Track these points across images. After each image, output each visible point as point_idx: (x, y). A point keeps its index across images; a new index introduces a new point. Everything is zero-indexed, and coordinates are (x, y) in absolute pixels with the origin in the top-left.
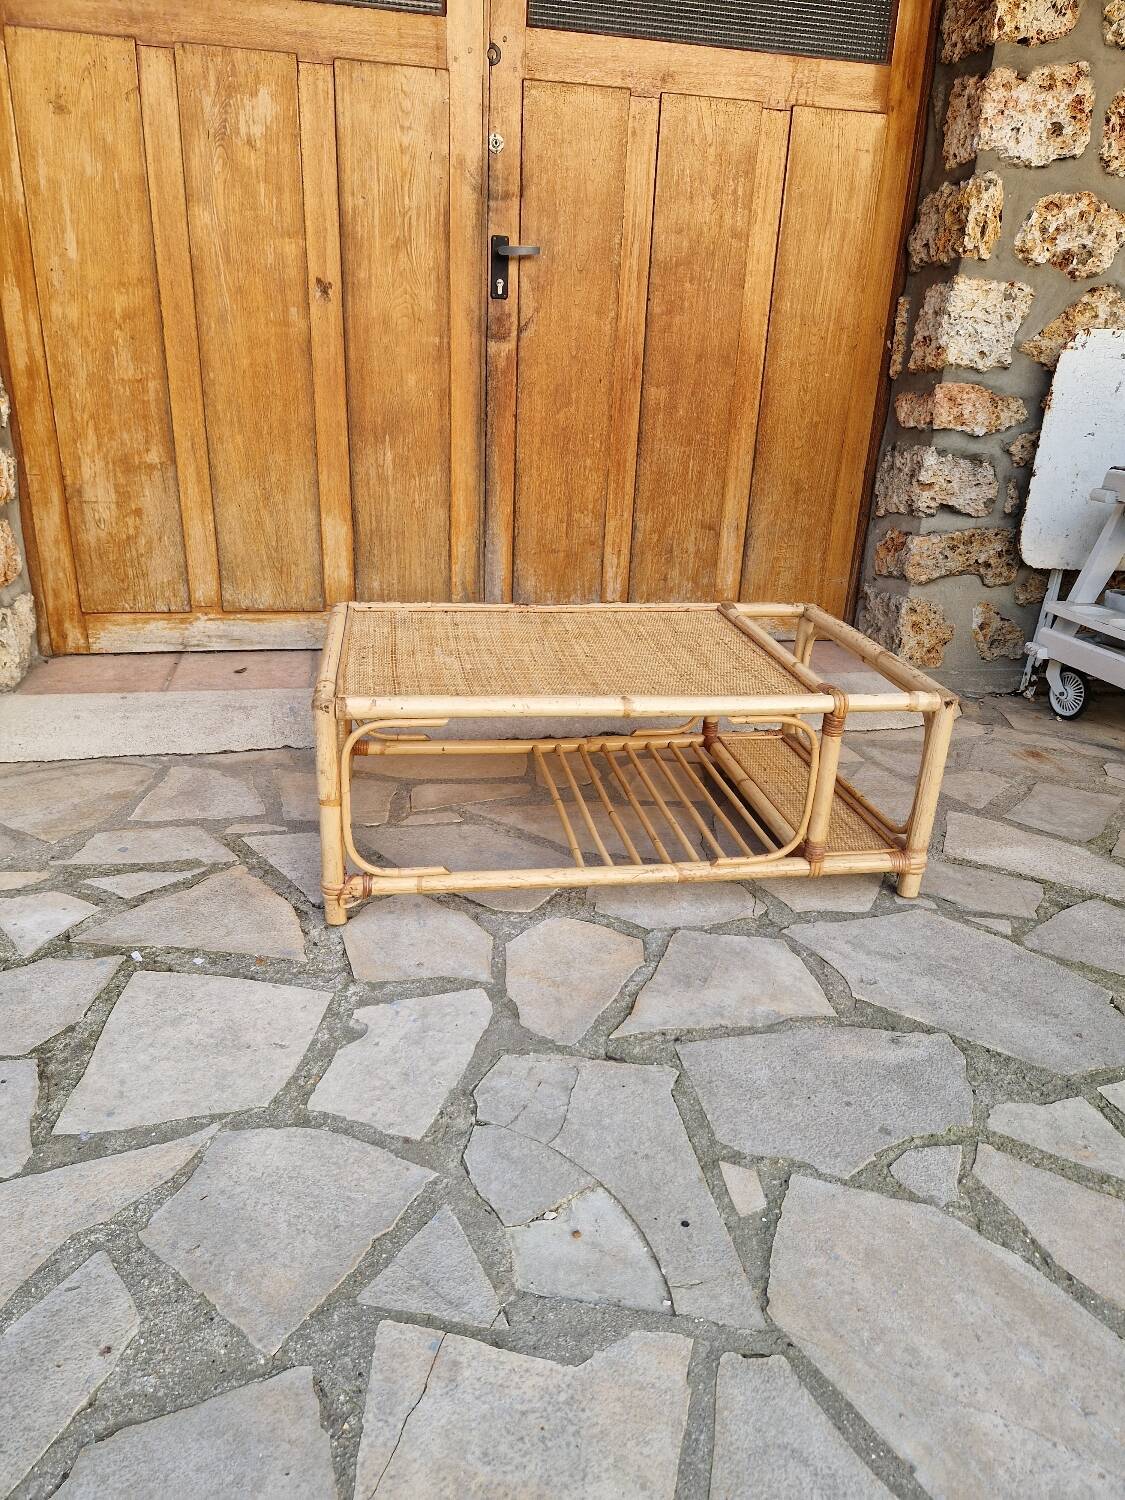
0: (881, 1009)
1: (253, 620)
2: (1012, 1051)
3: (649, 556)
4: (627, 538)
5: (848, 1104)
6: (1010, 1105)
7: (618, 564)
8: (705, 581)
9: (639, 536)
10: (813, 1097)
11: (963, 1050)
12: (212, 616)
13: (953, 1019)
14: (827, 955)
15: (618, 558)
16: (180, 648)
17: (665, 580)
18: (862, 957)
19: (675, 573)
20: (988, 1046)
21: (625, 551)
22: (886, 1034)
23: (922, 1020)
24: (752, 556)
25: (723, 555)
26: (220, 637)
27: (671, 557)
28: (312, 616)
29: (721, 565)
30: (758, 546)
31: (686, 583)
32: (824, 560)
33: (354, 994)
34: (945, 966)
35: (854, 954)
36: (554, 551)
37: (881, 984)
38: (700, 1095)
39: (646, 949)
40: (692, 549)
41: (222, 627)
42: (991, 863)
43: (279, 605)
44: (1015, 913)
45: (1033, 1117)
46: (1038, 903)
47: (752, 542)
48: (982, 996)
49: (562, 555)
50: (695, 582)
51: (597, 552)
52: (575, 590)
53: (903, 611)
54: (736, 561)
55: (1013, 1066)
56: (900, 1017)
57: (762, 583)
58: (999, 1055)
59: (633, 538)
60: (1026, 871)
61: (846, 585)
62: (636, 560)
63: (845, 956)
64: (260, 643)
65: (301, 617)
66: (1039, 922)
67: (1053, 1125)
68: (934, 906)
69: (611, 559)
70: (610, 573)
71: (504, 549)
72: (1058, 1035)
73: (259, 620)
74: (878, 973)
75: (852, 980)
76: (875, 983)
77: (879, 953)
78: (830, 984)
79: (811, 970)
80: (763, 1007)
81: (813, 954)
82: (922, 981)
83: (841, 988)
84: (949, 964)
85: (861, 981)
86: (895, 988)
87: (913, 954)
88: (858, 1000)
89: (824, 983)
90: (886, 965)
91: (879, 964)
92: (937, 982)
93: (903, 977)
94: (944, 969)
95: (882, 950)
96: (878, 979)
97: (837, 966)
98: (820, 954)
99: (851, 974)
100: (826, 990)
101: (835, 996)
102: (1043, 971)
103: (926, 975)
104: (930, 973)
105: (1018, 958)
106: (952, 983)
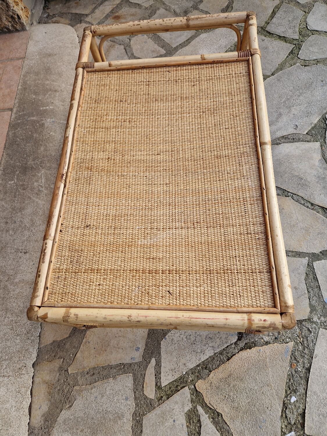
0: (313, 128)
18: (280, 124)
23: (318, 119)
33: (319, 319)
34: (285, 102)
37: (297, 123)
48: (301, 98)
72: (322, 86)
74: (290, 122)
75: (295, 132)
76: (296, 125)
77: (277, 118)
78: (299, 139)
79: (290, 142)
80: (317, 163)
81: (279, 139)
82: (294, 111)
83: (301, 136)
84: (283, 100)
85: (296, 129)
86: (299, 120)
87: (277, 108)
88: (307, 134)
89: (299, 140)
90: (285, 119)
91: (284, 120)
92: (295, 107)
93: (292, 116)
94: (287, 102)
95: (275, 117)
96: (294, 123)
97: (286, 134)
98: (279, 137)
99: (291, 130)
100: (302, 141)
101: (306, 140)
102: (286, 76)
103: (291, 109)
104: (289, 107)
105: (279, 80)
106: (295, 103)
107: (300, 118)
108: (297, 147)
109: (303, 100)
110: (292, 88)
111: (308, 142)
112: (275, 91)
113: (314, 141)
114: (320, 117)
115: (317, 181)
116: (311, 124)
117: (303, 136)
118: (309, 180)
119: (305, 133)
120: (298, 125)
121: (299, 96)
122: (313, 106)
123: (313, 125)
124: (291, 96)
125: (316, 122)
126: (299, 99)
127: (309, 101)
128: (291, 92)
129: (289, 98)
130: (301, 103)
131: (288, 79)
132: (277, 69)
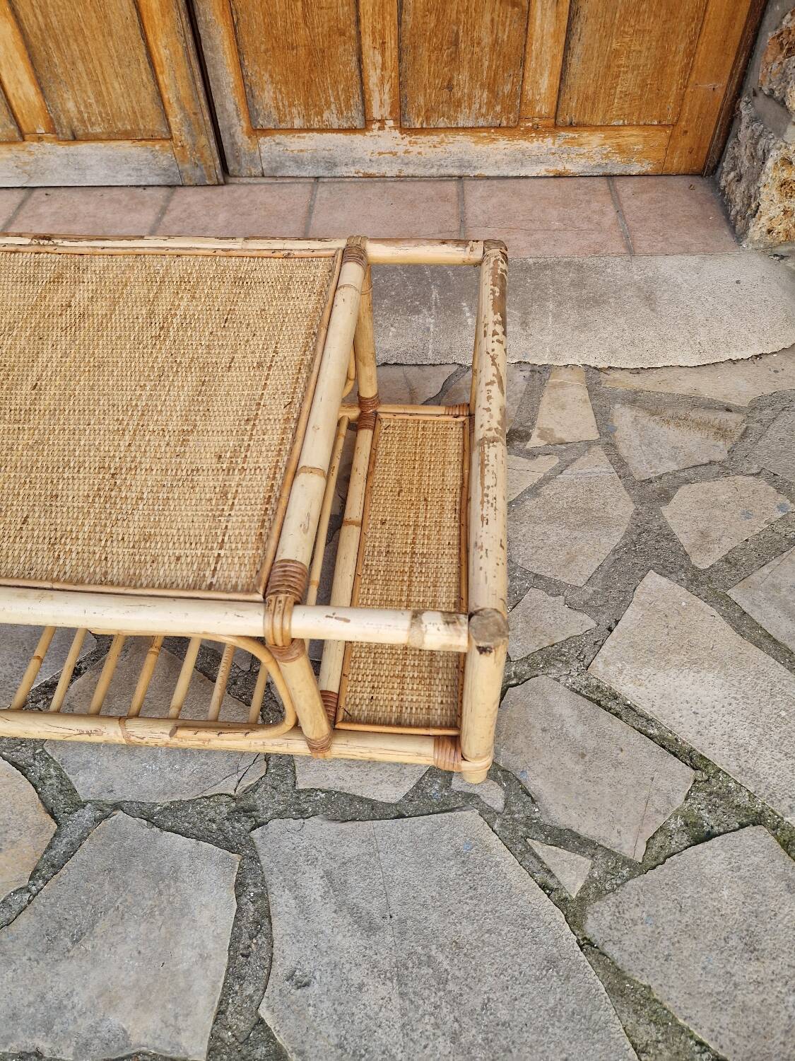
0: (279, 1054)
3: (424, 52)
4: (391, 21)
7: (383, 64)
8: (507, 88)
9: (408, 18)
14: (282, 902)
15: (383, 56)
17: (450, 87)
18: (325, 914)
19: (463, 77)
21: (391, 43)
24: (578, 49)
25: (535, 47)
27: (457, 51)
29: (532, 64)
30: (586, 30)
31: (477, 92)
32: (691, 54)
34: (430, 961)
35: (318, 907)
36: (293, 47)
37: (315, 988)
39: (50, 847)
40: (487, 40)
42: (645, 707)
44: (612, 841)
46: (661, 820)
47: (578, 27)
48: (443, 1046)
49: (302, 52)
50: (491, 91)
51: (351, 46)
52: (328, 104)
53: (770, 163)
54: (554, 57)
57: (591, 90)
59: (400, 24)
60: (688, 735)
61: (720, 93)
62: (407, 58)
63: (304, 908)
66: (639, 869)
68: (499, 805)
69: (372, 57)
70: (373, 77)
71: (226, 43)
74: (326, 960)
75: (279, 970)
76: (307, 985)
77: (354, 911)
78: (241, 978)
79: (235, 938)
80: (115, 1020)
81: (263, 896)
82: (378, 992)
83: (250, 990)
84: (441, 957)
85: (290, 977)
86: (327, 1004)
87: (402, 922)
88: (261, 1021)
89: (234, 975)
90: (348, 941)
91: (339, 937)
92: (397, 1001)
93: (356, 976)
94: (425, 970)
95: (363, 904)
96: (317, 974)
97: (278, 931)
98: (272, 898)
99: (287, 955)
100: (227, 990)
101: (231, 1008)
102: (572, 1006)
103: (391, 979)
104: (399, 975)
105: (552, 962)
106: (417, 1007)
107: (340, 1008)
108: (209, 957)
109: (428, 1051)
110: (503, 1014)
111: (220, 1012)
112: (488, 931)
113: (214, 1037)
115: (50, 996)
116: (300, 1054)
117: (250, 997)
118: (63, 967)
119: (264, 1013)
120: (309, 990)
121: (454, 1038)
124: (456, 1001)
126: (439, 1032)
128: (478, 1002)
129: (450, 986)
130: (415, 1036)
131: (553, 1009)
132: (619, 973)
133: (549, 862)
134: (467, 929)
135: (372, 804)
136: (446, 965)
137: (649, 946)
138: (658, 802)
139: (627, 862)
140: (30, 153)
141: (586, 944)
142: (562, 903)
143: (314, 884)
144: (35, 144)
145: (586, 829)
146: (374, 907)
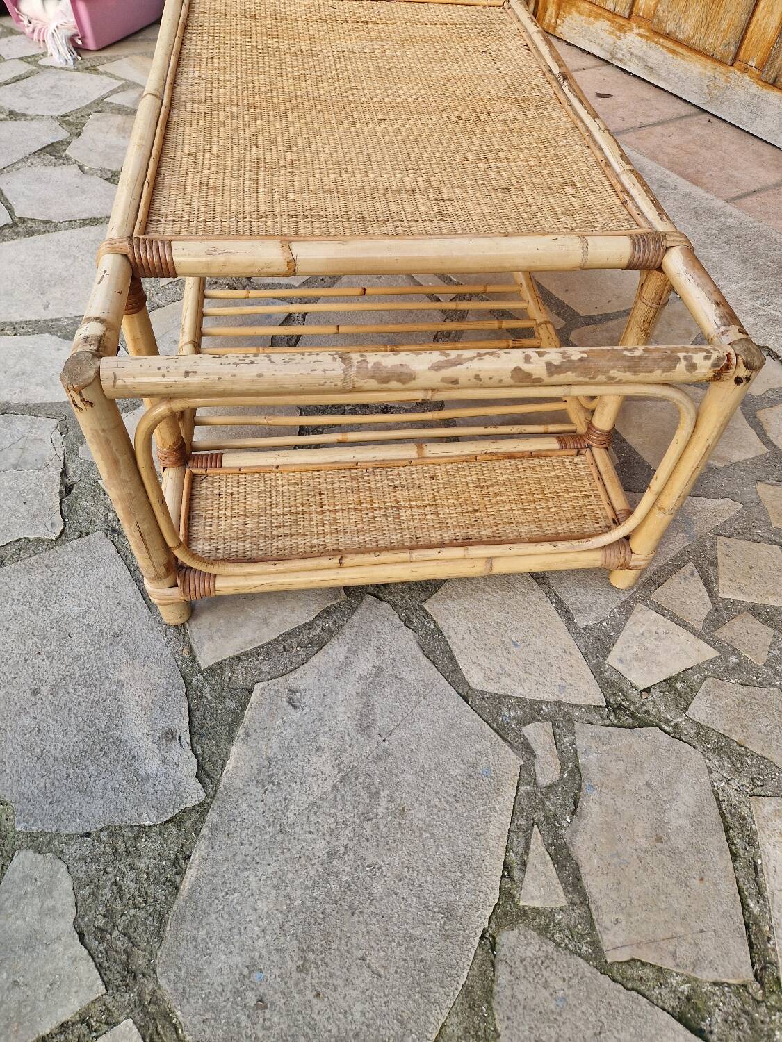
0: (237, 719)
1: (670, 50)
2: (193, 890)
5: (35, 692)
6: (66, 883)
10: (41, 657)
11: (177, 821)
12: (642, 31)
13: (244, 807)
14: (337, 649)
16: (607, 57)
18: (350, 687)
20: (195, 857)
22: (181, 725)
23: (230, 765)
26: (640, 58)
28: (720, 68)
34: (375, 795)
35: (352, 678)
37: (296, 715)
38: (26, 561)
41: (645, 48)
42: (771, 882)
43: (696, 41)
44: (604, 919)
45: (46, 912)
46: (668, 964)
48: (320, 848)
55: (160, 892)
56: (230, 742)
58: (181, 873)
63: (343, 669)
64: (665, 80)
65: (710, 64)
66: (600, 964)
67: (33, 941)
68: (544, 781)
72: (253, 967)
73: (675, 52)
74: (320, 709)
75: (291, 680)
76: (295, 707)
77: (368, 707)
78: (269, 656)
79: (291, 634)
81: (331, 633)
82: (322, 764)
83: (265, 668)
84: (383, 803)
85: (292, 691)
86: (292, 731)
87: (386, 751)
88: (251, 691)
89: (268, 650)
90: (343, 717)
91: (342, 709)
92: (328, 786)
93: (324, 741)
94: (365, 795)
95: (378, 712)
96: (306, 710)
97: (315, 660)
98: (334, 641)
99: (304, 678)
100: (255, 652)
101: (246, 663)
102: (429, 955)
103: (340, 771)
104: (348, 775)
105: (449, 912)
106: (334, 807)
107: (294, 743)
108: (268, 624)
109: (308, 837)
110: (378, 889)
111: (238, 658)
112: (432, 834)
113: (221, 665)
114: (224, 781)
116: (247, 734)
117: (261, 672)
119: (257, 688)
120: (292, 711)
121: (332, 854)
122: (262, 821)
123: (241, 731)
124: (360, 837)
125: (234, 750)
126: (327, 837)
127: (286, 844)
128: (371, 859)
129: (368, 826)
130: (313, 818)
131: (412, 938)
132: (489, 993)
133: (532, 859)
134: (420, 813)
135: (456, 669)
136: (381, 811)
137: (535, 1015)
138: (685, 951)
139: (596, 944)
140: (728, 79)
141: (489, 941)
142: (507, 895)
143: (366, 663)
144: (738, 73)
145: (593, 883)
146: (382, 723)
